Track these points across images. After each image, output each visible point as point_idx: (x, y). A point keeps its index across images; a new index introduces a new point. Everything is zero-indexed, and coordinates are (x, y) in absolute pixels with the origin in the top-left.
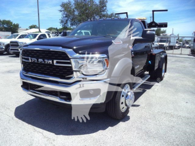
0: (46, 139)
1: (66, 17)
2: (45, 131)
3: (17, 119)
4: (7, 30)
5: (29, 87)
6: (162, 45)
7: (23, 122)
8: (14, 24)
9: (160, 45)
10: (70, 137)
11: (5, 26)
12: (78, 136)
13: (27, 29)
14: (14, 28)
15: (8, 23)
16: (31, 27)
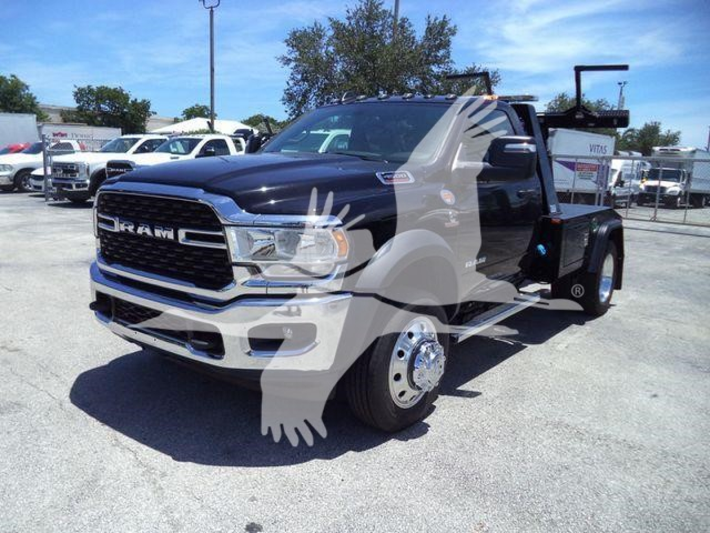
0: (142, 470)
1: (304, 79)
2: (145, 448)
3: (75, 408)
4: (108, 121)
5: (113, 311)
6: (654, 188)
7: (88, 417)
8: (134, 103)
9: (649, 188)
10: (216, 469)
11: (105, 107)
12: (240, 469)
13: (176, 121)
14: (133, 116)
15: (115, 96)
16: (190, 114)
